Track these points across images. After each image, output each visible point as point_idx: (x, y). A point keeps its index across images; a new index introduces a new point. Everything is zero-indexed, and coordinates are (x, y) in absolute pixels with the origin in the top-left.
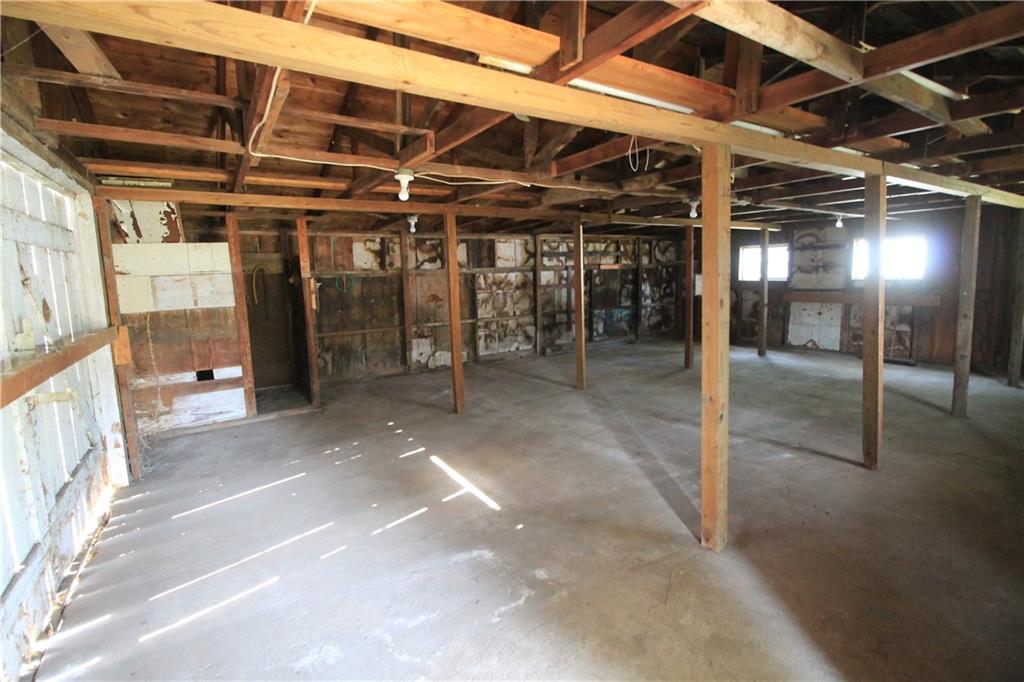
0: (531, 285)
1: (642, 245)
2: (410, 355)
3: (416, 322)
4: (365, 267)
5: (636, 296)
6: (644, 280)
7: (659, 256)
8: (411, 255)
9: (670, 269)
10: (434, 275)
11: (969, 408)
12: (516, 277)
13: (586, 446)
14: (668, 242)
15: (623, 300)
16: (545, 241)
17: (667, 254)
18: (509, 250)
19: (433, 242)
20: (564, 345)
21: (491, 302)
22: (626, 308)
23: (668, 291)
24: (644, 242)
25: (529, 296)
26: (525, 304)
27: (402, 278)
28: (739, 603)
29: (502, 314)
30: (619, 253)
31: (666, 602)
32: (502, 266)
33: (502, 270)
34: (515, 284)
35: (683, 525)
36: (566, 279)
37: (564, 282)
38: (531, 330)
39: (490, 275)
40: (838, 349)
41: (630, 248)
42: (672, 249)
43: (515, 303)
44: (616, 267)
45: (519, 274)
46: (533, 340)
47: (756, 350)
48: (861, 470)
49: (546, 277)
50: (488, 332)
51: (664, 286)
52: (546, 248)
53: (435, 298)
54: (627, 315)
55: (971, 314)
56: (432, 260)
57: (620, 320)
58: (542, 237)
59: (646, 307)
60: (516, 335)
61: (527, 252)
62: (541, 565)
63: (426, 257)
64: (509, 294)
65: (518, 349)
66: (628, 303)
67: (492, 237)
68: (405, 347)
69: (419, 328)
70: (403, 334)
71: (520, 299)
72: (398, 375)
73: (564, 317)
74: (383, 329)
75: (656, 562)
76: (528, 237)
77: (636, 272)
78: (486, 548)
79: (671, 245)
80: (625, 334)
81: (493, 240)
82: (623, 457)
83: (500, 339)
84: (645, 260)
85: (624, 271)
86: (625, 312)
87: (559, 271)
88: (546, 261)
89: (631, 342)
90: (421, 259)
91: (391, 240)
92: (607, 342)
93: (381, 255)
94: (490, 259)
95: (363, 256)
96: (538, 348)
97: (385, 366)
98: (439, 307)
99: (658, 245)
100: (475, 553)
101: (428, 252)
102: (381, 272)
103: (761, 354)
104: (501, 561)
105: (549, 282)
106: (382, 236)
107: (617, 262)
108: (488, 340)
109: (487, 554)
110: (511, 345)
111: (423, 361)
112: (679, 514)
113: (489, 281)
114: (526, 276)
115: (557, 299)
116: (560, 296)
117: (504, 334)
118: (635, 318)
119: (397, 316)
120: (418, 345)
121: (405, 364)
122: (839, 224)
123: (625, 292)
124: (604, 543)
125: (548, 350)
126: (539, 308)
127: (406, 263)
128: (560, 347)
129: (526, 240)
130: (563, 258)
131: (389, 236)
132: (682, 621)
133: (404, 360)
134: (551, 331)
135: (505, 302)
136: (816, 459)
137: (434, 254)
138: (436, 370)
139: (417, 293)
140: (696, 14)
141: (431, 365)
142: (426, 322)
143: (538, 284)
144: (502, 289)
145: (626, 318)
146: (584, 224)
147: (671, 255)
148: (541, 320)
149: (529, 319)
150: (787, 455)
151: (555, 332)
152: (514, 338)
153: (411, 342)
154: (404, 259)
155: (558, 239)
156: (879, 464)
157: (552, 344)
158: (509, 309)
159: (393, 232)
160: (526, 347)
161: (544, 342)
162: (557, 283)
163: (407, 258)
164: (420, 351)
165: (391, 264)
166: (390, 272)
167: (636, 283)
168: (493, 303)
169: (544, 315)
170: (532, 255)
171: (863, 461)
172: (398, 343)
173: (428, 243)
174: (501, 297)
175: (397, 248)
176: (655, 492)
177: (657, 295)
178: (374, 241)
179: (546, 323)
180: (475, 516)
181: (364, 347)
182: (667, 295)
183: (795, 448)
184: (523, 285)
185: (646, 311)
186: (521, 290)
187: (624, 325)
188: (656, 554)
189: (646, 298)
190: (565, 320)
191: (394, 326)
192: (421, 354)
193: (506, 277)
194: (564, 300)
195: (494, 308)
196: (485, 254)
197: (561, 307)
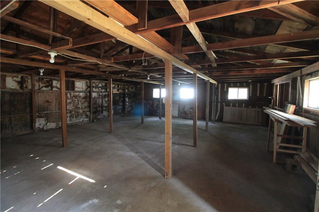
0: (88, 97)
1: (125, 86)
2: (35, 125)
3: (38, 112)
4: (12, 88)
5: (124, 102)
6: (126, 97)
7: (130, 89)
8: (37, 84)
9: (134, 94)
10: (47, 93)
11: (209, 129)
12: (83, 94)
13: (120, 152)
14: (133, 86)
15: (120, 103)
16: (94, 82)
17: (133, 89)
18: (80, 85)
19: (48, 79)
20: (101, 118)
21: (72, 103)
22: (121, 105)
23: (133, 100)
24: (127, 85)
25: (88, 101)
26: (86, 104)
27: (32, 93)
28: (181, 192)
29: (77, 108)
30: (119, 88)
31: (162, 198)
32: (77, 90)
33: (78, 92)
34: (82, 97)
35: (158, 172)
36: (101, 96)
37: (100, 97)
38: (88, 113)
39: (72, 93)
40: (177, 116)
41: (122, 86)
42: (134, 88)
43: (82, 104)
44: (118, 92)
45: (84, 93)
46: (89, 117)
47: (159, 118)
48: (193, 148)
49: (94, 95)
50: (71, 115)
51: (132, 99)
52: (94, 85)
53: (47, 101)
54: (121, 108)
55: (208, 107)
56: (46, 87)
57: (119, 109)
58: (93, 81)
59: (127, 105)
60: (83, 115)
61: (87, 86)
62: (118, 199)
63: (44, 85)
64: (80, 101)
65: (83, 120)
66: (121, 104)
67: (74, 80)
68: (32, 122)
69: (39, 114)
70: (32, 117)
71: (84, 102)
72: (28, 134)
73: (100, 109)
74: (21, 115)
75: (155, 186)
76: (88, 81)
77: (124, 94)
78: (94, 199)
79: (134, 87)
80: (121, 114)
81: (74, 81)
82: (133, 154)
83: (76, 117)
84: (127, 91)
85: (120, 94)
86: (121, 107)
87: (99, 93)
88: (94, 89)
89: (122, 116)
90: (41, 86)
91: (27, 77)
92: (115, 117)
93: (21, 83)
94: (72, 87)
95: (11, 83)
96: (91, 120)
97: (21, 130)
98: (49, 105)
99: (130, 86)
100: (90, 202)
101: (45, 83)
102: (21, 90)
103: (160, 118)
104: (102, 202)
105: (95, 96)
106: (22, 75)
107: (118, 91)
108: (71, 117)
109: (96, 201)
110: (80, 119)
111: (41, 127)
112: (156, 169)
113: (72, 96)
114: (86, 94)
115: (98, 102)
116: (99, 102)
117: (78, 115)
118: (124, 109)
119: (28, 109)
120: (39, 121)
121: (32, 129)
122: (179, 84)
123: (120, 100)
124: (137, 185)
125: (95, 120)
126: (92, 105)
127: (34, 87)
128: (99, 119)
129: (87, 82)
130: (100, 89)
131: (26, 75)
132: (168, 203)
133: (32, 127)
134: (96, 114)
135: (78, 104)
136: (183, 146)
137: (47, 84)
138: (47, 130)
139: (39, 99)
140: (186, 25)
141: (45, 128)
142: (43, 111)
143: (91, 97)
144: (77, 99)
145: (121, 109)
146: (112, 78)
147: (134, 89)
148: (92, 110)
149: (87, 109)
150: (176, 146)
151: (97, 114)
152: (82, 116)
153: (35, 120)
154: (33, 85)
155: (99, 82)
156: (197, 146)
157: (96, 118)
158: (80, 106)
159: (28, 74)
160: (86, 120)
161: (93, 117)
162: (98, 97)
163: (35, 85)
164: (40, 123)
165: (26, 87)
166: (26, 90)
167: (124, 98)
168: (73, 104)
169: (93, 108)
170: (89, 87)
171: (193, 145)
172: (29, 120)
173: (45, 80)
174: (77, 101)
175: (29, 81)
176: (146, 164)
177: (130, 102)
178: (18, 77)
179: (94, 111)
180: (86, 187)
181: (11, 123)
182: (133, 102)
183: (177, 144)
184: (85, 98)
185: (127, 106)
186: (85, 99)
187: (120, 111)
188: (154, 184)
189: (127, 102)
190: (101, 110)
191: (27, 113)
192: (40, 124)
193: (79, 94)
194: (101, 103)
195: (73, 105)
196: (70, 85)
197: (100, 105)
